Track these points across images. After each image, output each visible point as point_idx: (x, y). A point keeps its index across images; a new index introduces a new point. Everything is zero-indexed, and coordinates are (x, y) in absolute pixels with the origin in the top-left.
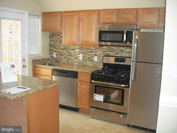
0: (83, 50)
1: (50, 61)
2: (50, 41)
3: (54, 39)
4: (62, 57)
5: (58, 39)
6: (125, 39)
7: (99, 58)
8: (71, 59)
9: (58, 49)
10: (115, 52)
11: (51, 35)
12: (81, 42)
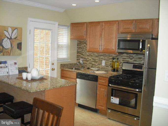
0: (106, 57)
1: (77, 66)
2: (78, 48)
3: (81, 47)
4: (88, 63)
5: (85, 46)
6: (141, 47)
7: (119, 64)
8: (95, 65)
9: (84, 55)
10: (134, 59)
11: (79, 42)
12: (103, 49)
